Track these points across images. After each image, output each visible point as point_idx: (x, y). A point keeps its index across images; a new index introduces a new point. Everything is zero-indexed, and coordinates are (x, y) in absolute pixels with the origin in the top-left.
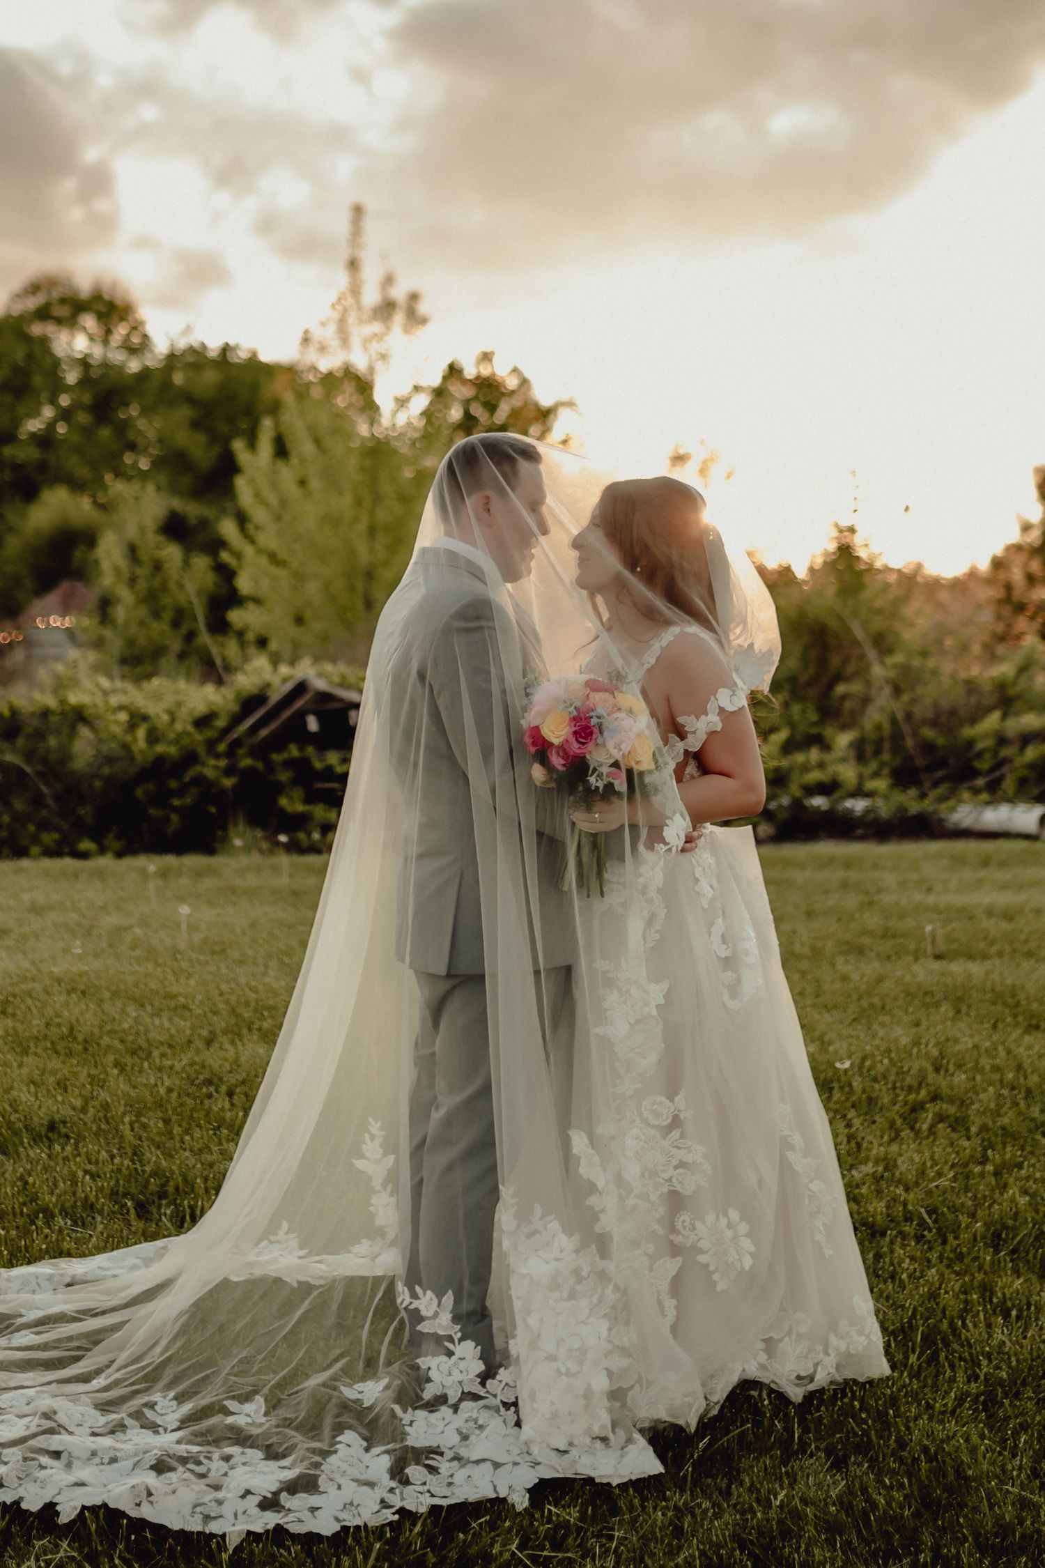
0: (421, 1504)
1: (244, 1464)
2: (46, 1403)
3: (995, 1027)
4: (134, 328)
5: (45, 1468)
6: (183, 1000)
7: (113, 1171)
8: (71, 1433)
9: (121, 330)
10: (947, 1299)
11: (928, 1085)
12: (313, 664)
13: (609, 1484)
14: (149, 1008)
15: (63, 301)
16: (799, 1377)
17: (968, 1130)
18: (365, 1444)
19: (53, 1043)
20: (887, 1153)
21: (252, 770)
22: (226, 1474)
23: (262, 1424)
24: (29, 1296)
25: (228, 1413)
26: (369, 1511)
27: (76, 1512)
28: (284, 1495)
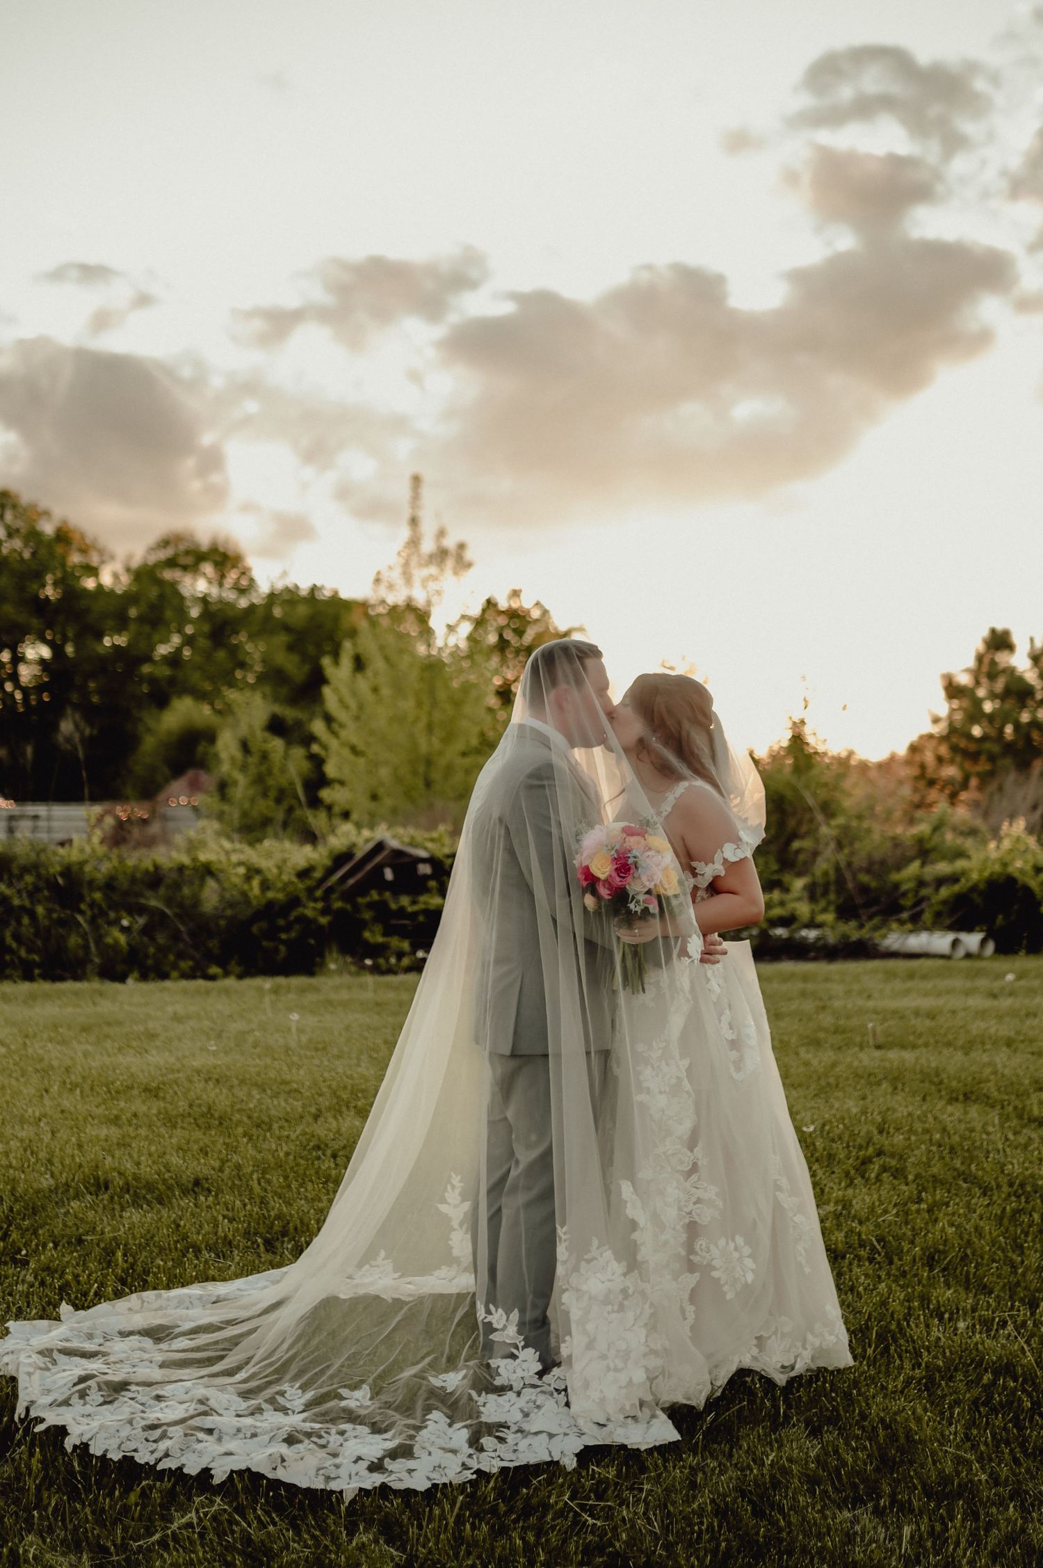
0: (493, 1466)
1: (355, 1437)
2: (200, 1392)
3: (924, 1099)
4: (244, 573)
5: (201, 1441)
6: (295, 1086)
7: (245, 1216)
8: (220, 1415)
9: (232, 576)
10: (895, 1305)
11: (874, 1144)
12: (389, 829)
13: (638, 1450)
14: (269, 1092)
15: (187, 553)
16: (783, 1367)
17: (906, 1178)
18: (448, 1421)
19: (195, 1119)
20: (844, 1196)
21: (341, 911)
22: (341, 1445)
23: (368, 1407)
24: (185, 1311)
25: (342, 1398)
26: (453, 1472)
27: (226, 1475)
28: (387, 1460)
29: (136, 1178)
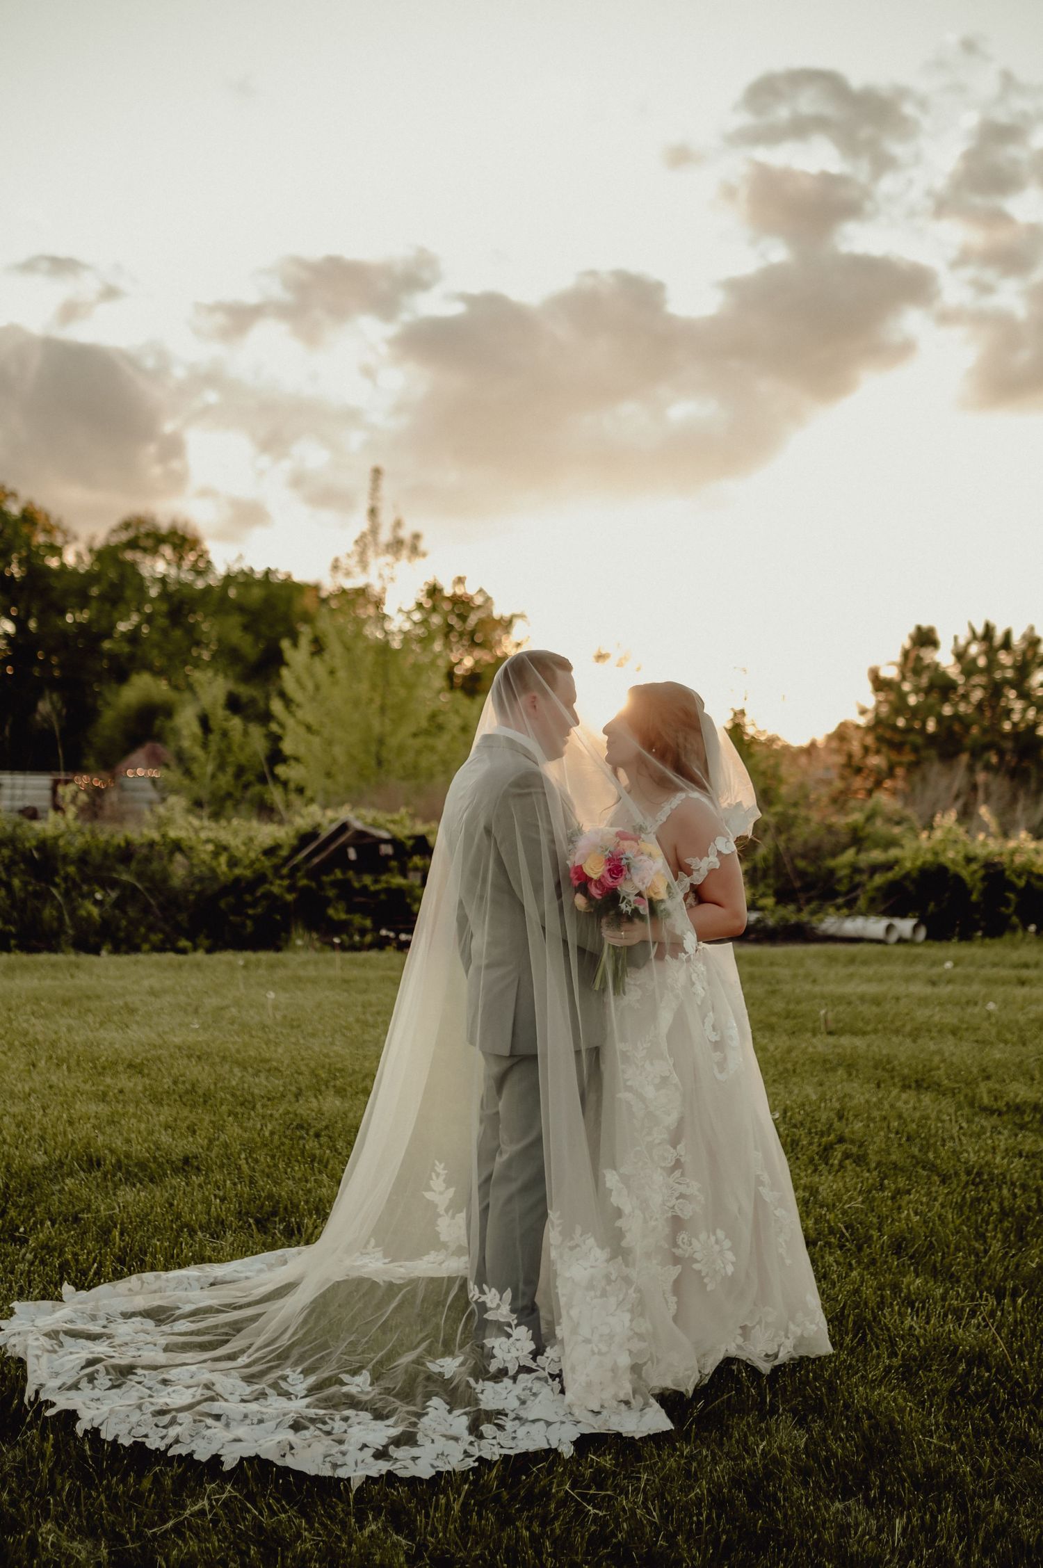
0: (494, 1453)
1: (359, 1423)
2: (206, 1377)
3: (879, 1086)
4: (200, 556)
5: (210, 1428)
6: (275, 1064)
7: (236, 1195)
8: (226, 1400)
9: (190, 558)
10: (867, 1292)
11: (834, 1130)
12: (352, 810)
13: (633, 1438)
14: (250, 1070)
15: (147, 535)
16: (767, 1355)
17: (867, 1164)
18: (448, 1407)
19: (180, 1097)
20: (811, 1182)
21: (307, 889)
22: (346, 1432)
23: (368, 1393)
24: (183, 1294)
25: (343, 1383)
26: (456, 1460)
27: (236, 1462)
28: (392, 1448)
29: (128, 1156)
